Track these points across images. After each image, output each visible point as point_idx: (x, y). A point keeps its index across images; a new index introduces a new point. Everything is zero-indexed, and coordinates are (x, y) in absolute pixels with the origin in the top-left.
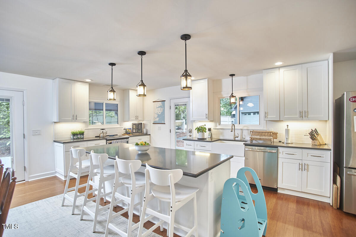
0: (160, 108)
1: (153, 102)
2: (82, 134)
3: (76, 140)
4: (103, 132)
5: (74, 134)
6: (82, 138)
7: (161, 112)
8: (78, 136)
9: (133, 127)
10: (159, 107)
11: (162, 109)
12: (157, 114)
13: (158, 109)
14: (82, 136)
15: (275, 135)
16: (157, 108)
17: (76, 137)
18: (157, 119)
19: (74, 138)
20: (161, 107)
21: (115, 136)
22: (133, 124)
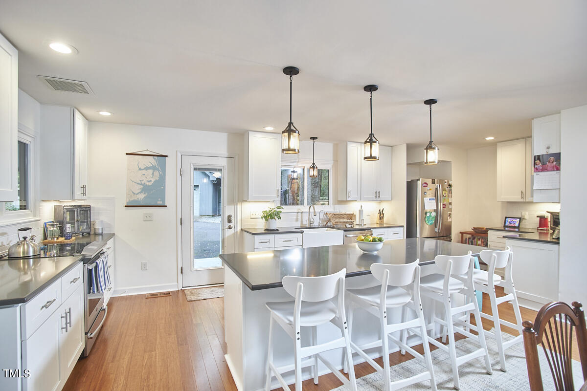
0: (151, 171)
1: (127, 154)
7: (153, 180)
9: (65, 218)
10: (147, 168)
11: (157, 173)
12: (142, 184)
13: (144, 172)
15: (351, 217)
16: (140, 169)
18: (142, 196)
20: (153, 168)
22: (67, 210)
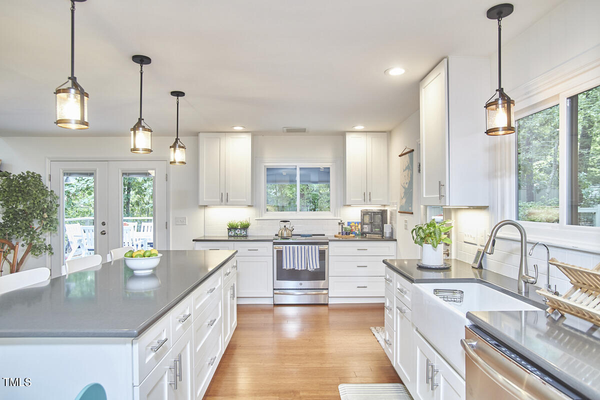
1: (399, 156)
2: (245, 227)
3: (232, 239)
4: (285, 226)
5: (232, 228)
6: (243, 236)
8: (237, 232)
9: (363, 220)
10: (406, 169)
12: (404, 187)
14: (244, 233)
16: (404, 171)
17: (233, 233)
18: (404, 201)
19: (230, 234)
21: (313, 237)
22: (365, 213)
